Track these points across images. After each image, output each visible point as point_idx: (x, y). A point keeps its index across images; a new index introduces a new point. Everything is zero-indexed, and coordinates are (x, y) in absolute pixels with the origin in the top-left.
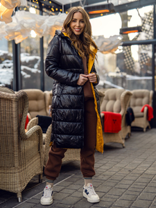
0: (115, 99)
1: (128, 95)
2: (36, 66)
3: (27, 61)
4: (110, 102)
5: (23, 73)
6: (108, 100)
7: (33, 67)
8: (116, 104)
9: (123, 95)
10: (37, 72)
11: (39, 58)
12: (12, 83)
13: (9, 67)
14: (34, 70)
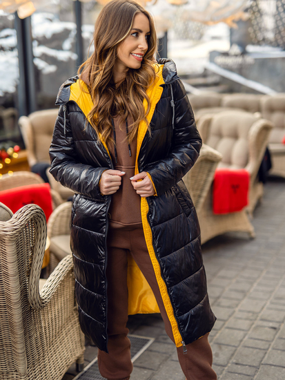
0: (235, 136)
1: (266, 129)
2: (67, 44)
3: (49, 35)
4: (225, 143)
5: (40, 64)
6: (220, 135)
7: (60, 48)
8: (239, 148)
9: (254, 129)
10: (70, 59)
11: (72, 26)
12: (17, 87)
13: (12, 49)
14: (63, 55)
